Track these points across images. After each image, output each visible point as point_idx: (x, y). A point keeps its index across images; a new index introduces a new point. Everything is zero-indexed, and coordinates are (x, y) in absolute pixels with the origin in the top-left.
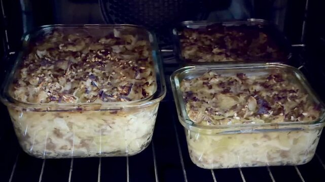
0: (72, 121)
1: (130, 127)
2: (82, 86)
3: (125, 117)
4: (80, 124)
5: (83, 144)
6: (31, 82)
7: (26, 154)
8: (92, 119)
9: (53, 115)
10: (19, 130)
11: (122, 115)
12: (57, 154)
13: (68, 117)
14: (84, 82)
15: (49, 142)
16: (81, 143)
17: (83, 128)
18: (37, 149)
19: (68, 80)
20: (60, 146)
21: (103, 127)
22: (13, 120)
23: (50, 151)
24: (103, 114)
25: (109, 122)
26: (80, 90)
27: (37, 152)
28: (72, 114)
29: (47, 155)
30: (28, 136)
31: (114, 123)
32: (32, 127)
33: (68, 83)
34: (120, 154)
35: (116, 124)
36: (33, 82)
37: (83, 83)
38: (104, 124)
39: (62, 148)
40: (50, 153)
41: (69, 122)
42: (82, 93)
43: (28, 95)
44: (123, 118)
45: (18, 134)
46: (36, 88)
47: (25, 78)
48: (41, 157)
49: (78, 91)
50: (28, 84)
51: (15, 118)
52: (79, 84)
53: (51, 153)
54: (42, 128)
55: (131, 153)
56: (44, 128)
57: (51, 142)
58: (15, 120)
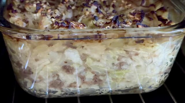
0: (86, 52)
1: (155, 60)
2: (88, 13)
3: (153, 46)
4: (96, 56)
5: (97, 80)
6: (27, 8)
7: (25, 92)
8: (111, 50)
9: (63, 45)
10: (19, 65)
11: (148, 44)
12: (63, 93)
13: (83, 47)
14: (89, 9)
15: (56, 78)
16: (94, 79)
17: (99, 61)
18: (40, 88)
19: (69, 8)
20: (68, 83)
21: (123, 60)
22: (10, 52)
23: (57, 90)
24: (126, 43)
25: (132, 53)
26: (85, 17)
27: (40, 90)
28: (89, 44)
29: (51, 94)
30: (29, 72)
31: (137, 54)
32: (37, 60)
33: (69, 11)
34: (135, 91)
35: (139, 55)
36: (30, 8)
37: (87, 10)
38: (126, 55)
39: (70, 86)
40: (55, 92)
41: (84, 54)
42: (90, 20)
43: (27, 22)
44: (150, 48)
45: (16, 69)
46: (35, 15)
47: (19, 5)
48: (43, 96)
49: (83, 18)
50: (23, 10)
51: (13, 49)
52: (82, 11)
53: (57, 92)
54: (48, 62)
55: (147, 90)
56: (51, 62)
57: (58, 79)
58: (13, 52)
